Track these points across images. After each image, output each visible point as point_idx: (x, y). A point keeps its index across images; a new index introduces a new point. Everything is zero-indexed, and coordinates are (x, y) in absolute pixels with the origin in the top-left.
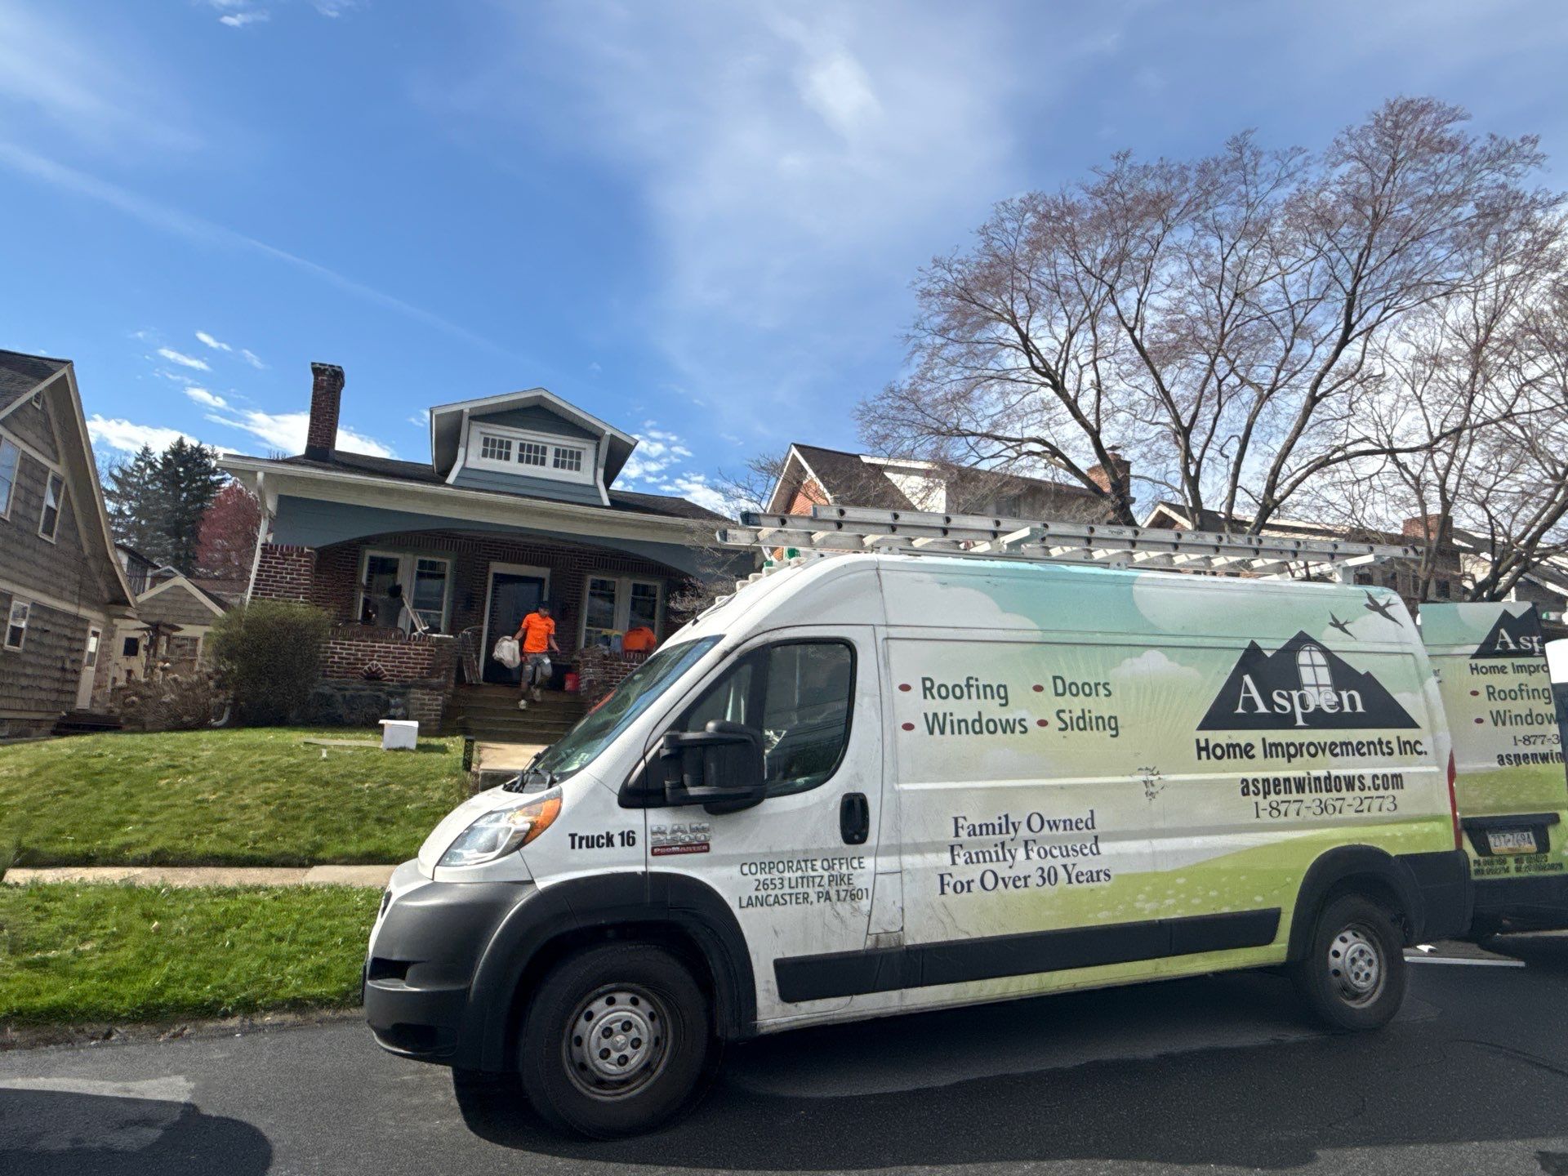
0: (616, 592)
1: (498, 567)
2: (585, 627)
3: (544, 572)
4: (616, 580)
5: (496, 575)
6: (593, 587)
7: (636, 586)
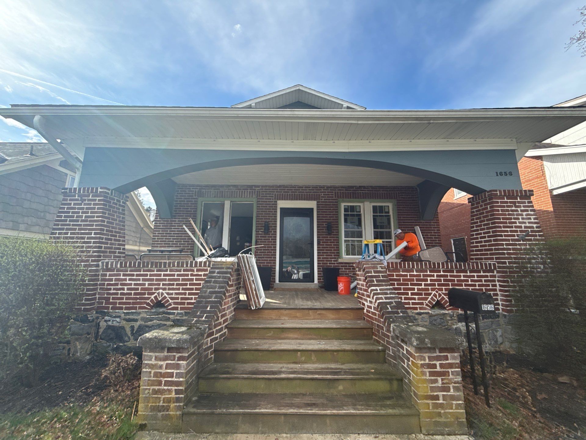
0: (362, 212)
1: (282, 204)
2: (343, 238)
3: (312, 204)
4: (361, 204)
5: (282, 209)
6: (346, 210)
7: (375, 208)
